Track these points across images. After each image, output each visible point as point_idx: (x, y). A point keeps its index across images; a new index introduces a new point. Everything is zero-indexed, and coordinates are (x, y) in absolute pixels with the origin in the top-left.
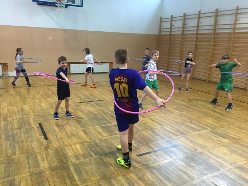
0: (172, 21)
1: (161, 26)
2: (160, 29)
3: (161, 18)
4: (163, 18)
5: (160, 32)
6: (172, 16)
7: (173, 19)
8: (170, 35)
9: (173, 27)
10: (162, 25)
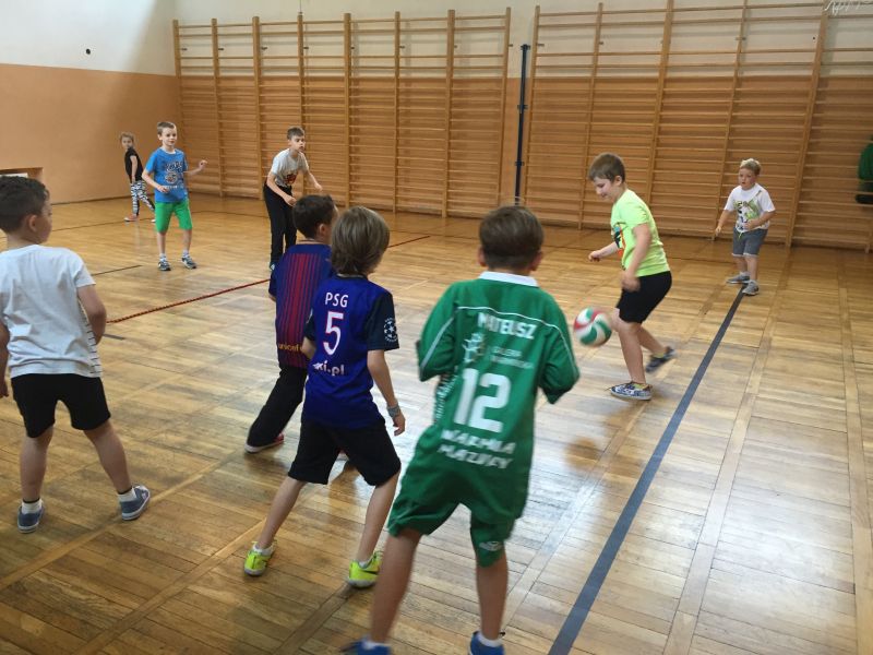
0: (215, 36)
1: (178, 49)
2: (178, 59)
3: (175, 23)
4: (180, 24)
5: (179, 68)
6: (214, 21)
7: (220, 31)
8: (218, 79)
9: (221, 54)
10: (182, 47)
